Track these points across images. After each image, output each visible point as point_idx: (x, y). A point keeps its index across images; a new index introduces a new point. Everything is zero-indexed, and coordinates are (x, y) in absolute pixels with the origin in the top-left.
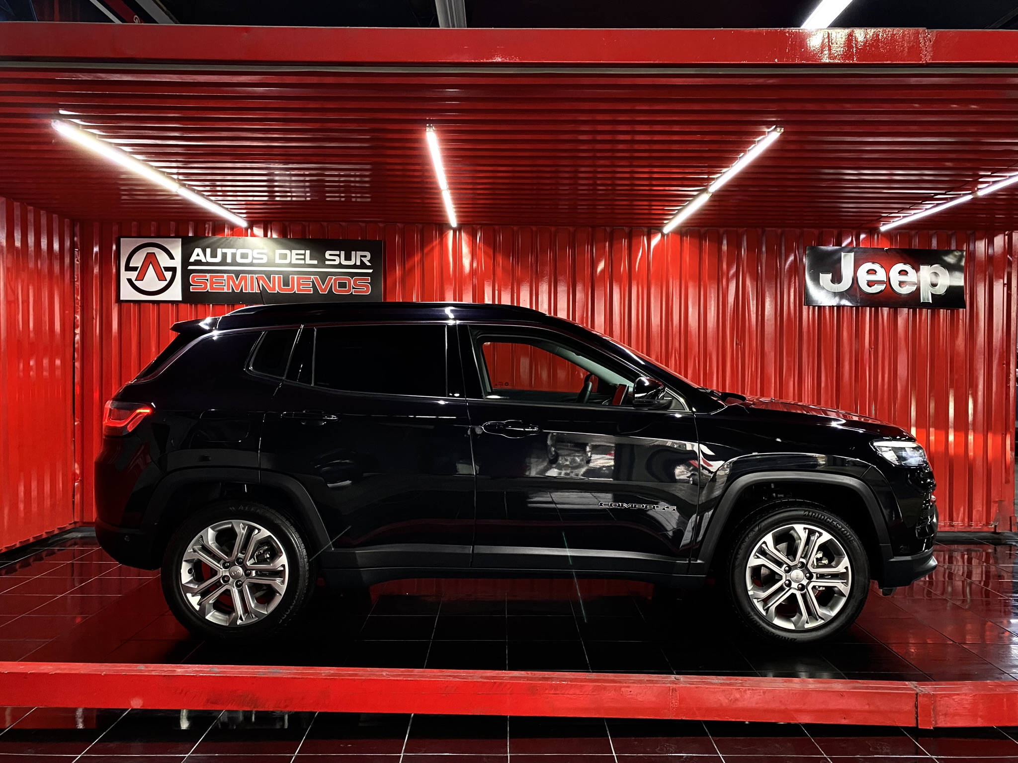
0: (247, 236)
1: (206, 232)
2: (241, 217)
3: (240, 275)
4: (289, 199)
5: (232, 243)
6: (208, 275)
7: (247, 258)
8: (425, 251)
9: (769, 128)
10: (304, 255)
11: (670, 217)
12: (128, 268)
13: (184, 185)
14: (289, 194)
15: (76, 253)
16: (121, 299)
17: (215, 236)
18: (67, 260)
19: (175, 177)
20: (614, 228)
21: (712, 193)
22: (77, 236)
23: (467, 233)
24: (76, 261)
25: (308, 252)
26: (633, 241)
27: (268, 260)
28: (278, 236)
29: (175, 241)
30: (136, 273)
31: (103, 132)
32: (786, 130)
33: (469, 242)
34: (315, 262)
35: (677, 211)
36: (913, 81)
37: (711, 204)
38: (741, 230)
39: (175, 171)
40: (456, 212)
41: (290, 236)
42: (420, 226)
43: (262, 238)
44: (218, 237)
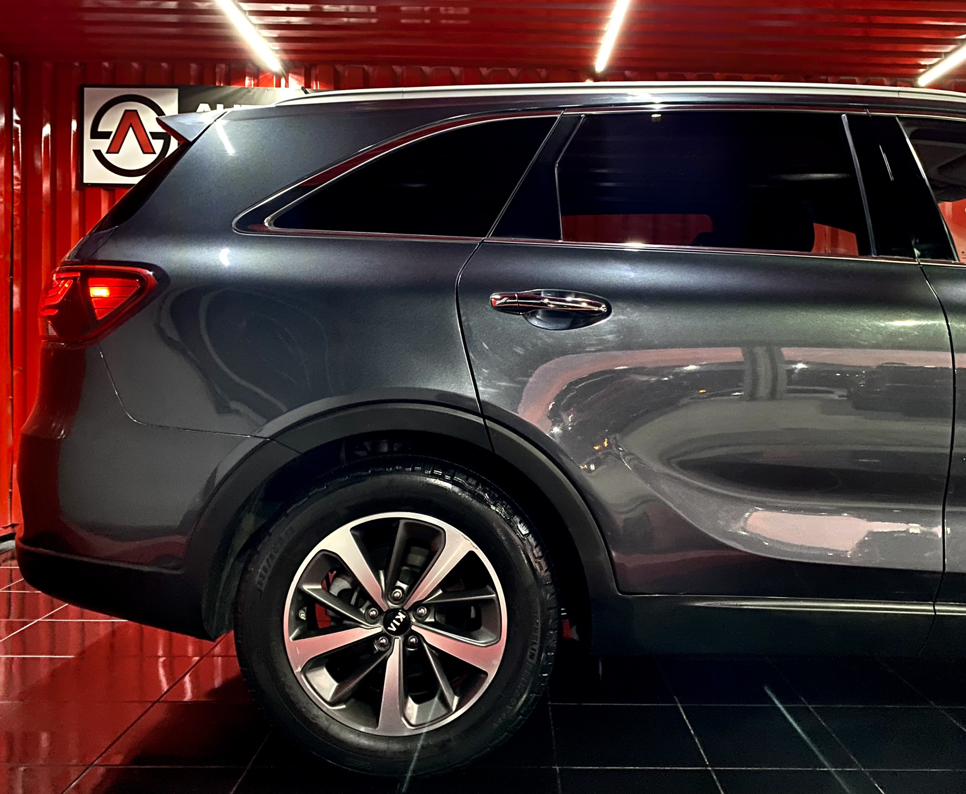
0: (278, 85)
1: (217, 79)
12: (96, 134)
15: (15, 110)
16: (85, 181)
17: (229, 85)
18: (2, 124)
22: (16, 85)
29: (169, 92)
30: (108, 142)
44: (234, 88)
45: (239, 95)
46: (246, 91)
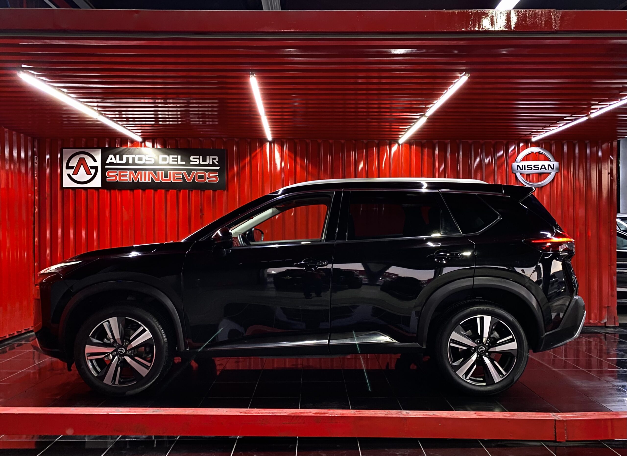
0: (142, 147)
1: (117, 145)
2: (138, 135)
3: (138, 171)
4: (168, 123)
5: (132, 150)
6: (118, 172)
7: (142, 160)
8: (252, 155)
9: (461, 74)
10: (177, 158)
11: (403, 133)
12: (68, 168)
13: (102, 114)
14: (168, 120)
15: (35, 158)
16: (64, 186)
17: (122, 147)
18: (30, 164)
19: (96, 108)
20: (369, 140)
21: (428, 117)
22: (36, 148)
23: (278, 144)
24: (35, 164)
25: (179, 157)
26: (380, 149)
27: (155, 162)
28: (160, 147)
29: (96, 150)
30: (73, 170)
31: (50, 79)
32: (472, 75)
33: (279, 150)
34: (184, 163)
35: (407, 129)
36: (548, 42)
37: (428, 125)
38: (447, 141)
39: (96, 104)
40: (271, 130)
41: (169, 147)
42: (249, 140)
43: (151, 148)
44: (124, 148)
45: (126, 150)
46: (128, 149)
